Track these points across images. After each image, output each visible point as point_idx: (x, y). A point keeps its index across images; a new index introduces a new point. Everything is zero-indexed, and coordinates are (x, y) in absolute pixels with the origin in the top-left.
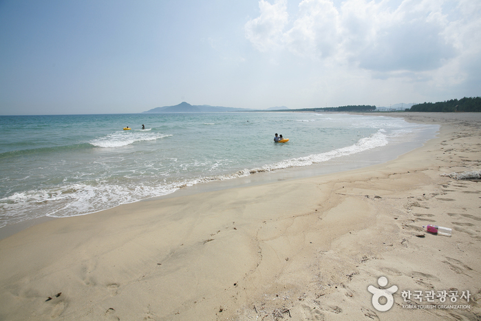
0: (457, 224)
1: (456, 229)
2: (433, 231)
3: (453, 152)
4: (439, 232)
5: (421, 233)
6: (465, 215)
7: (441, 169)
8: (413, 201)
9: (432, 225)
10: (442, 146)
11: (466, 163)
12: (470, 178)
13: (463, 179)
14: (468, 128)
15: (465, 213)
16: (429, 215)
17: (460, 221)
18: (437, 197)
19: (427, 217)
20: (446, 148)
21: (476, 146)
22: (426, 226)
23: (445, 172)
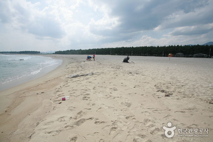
0: (71, 94)
1: (71, 96)
2: (64, 99)
3: (69, 69)
4: (66, 99)
5: (60, 102)
6: (73, 90)
7: (66, 76)
8: (57, 90)
9: (63, 97)
10: (66, 67)
11: (73, 72)
12: (74, 77)
13: (72, 78)
14: (73, 60)
15: (73, 89)
16: (63, 94)
17: (72, 93)
18: (65, 86)
19: (62, 95)
20: (67, 67)
21: (75, 66)
22: (61, 99)
23: (67, 76)
